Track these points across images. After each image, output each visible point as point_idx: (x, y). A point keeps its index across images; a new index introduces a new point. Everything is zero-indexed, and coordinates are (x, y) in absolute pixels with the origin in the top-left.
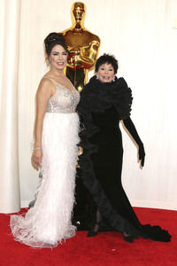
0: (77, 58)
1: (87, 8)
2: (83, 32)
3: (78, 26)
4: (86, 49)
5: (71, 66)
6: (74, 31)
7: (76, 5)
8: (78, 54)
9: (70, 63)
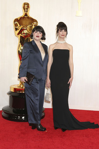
0: (25, 32)
1: (30, 6)
2: (28, 18)
3: (26, 15)
4: (30, 27)
5: (23, 36)
6: (24, 18)
7: (25, 4)
8: (26, 29)
9: (22, 34)
